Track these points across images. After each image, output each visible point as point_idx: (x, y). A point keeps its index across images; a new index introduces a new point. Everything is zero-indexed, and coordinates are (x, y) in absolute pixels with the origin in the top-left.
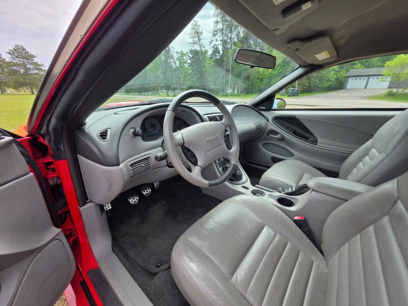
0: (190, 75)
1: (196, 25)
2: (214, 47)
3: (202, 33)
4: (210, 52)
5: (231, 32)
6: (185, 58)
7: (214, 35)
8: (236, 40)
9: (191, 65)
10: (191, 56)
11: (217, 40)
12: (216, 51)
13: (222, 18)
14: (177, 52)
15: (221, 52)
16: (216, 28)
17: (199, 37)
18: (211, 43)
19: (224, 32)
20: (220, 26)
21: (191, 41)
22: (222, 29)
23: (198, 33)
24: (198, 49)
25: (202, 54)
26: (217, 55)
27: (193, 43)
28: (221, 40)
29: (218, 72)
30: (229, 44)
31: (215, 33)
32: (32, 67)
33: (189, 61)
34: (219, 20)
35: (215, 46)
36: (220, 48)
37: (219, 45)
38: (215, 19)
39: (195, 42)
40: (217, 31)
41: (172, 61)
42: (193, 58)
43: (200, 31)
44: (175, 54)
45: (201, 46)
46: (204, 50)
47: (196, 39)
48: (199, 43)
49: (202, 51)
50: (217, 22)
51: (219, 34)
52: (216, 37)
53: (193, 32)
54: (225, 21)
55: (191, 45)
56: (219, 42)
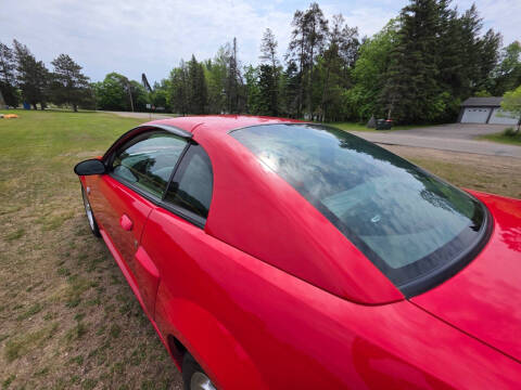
0: (258, 96)
1: (270, 34)
2: (290, 62)
3: (276, 45)
4: (285, 69)
5: (313, 44)
6: (253, 74)
7: (291, 48)
8: (318, 54)
9: (260, 84)
10: (261, 73)
11: (294, 54)
12: (292, 67)
13: (303, 27)
14: (245, 67)
15: (299, 70)
16: (294, 40)
17: (272, 50)
19: (304, 43)
20: (299, 37)
21: (262, 54)
22: (302, 41)
23: (271, 45)
24: (271, 64)
25: (275, 70)
26: (294, 72)
27: (265, 57)
28: (300, 55)
30: (309, 58)
31: (293, 45)
32: (77, 80)
33: (259, 79)
34: (299, 29)
36: (298, 63)
37: (296, 60)
38: (294, 28)
39: (267, 56)
40: (295, 43)
41: (239, 77)
42: (264, 75)
43: (275, 42)
44: (242, 70)
45: (274, 61)
46: (277, 65)
47: (269, 52)
48: (272, 57)
49: (275, 67)
50: (296, 32)
51: (298, 47)
52: (293, 50)
53: (266, 44)
54: (307, 30)
55: (261, 59)
56: (297, 57)
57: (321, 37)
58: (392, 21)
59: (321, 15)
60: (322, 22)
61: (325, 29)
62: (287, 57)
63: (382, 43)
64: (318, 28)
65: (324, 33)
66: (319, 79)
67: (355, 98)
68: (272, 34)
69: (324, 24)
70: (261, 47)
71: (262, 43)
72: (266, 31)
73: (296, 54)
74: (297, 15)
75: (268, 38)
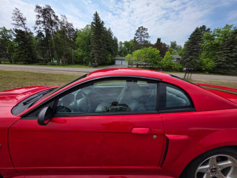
0: (16, 48)
1: (19, 12)
2: (38, 31)
3: (25, 20)
4: (35, 35)
5: (52, 26)
6: (8, 33)
7: (38, 24)
8: (56, 31)
9: (16, 40)
10: (16, 34)
11: (40, 28)
12: (40, 34)
13: (43, 15)
15: (45, 36)
16: (38, 20)
17: (22, 21)
19: (46, 24)
20: (42, 19)
21: (15, 22)
22: (44, 22)
23: (21, 18)
24: (23, 30)
25: (28, 34)
26: (42, 37)
27: (17, 25)
29: (44, 49)
30: (50, 32)
33: (15, 37)
34: (40, 15)
35: (40, 32)
36: (44, 33)
38: (37, 14)
40: (40, 21)
42: (18, 35)
43: (24, 17)
45: (26, 29)
46: (29, 32)
47: (20, 23)
48: (23, 25)
49: (27, 32)
50: (39, 16)
51: (42, 24)
52: (39, 26)
53: (16, 17)
54: (46, 17)
55: (14, 25)
56: (43, 30)
57: (56, 23)
58: (87, 26)
59: (54, 12)
60: (54, 16)
61: (57, 20)
62: (36, 28)
63: (86, 33)
64: (53, 18)
65: (57, 21)
66: (59, 43)
67: (80, 54)
68: (20, 12)
69: (56, 17)
70: (12, 18)
71: (13, 15)
72: (15, 9)
73: (42, 28)
74: (38, 7)
75: (18, 14)
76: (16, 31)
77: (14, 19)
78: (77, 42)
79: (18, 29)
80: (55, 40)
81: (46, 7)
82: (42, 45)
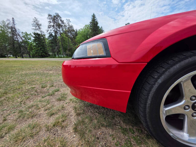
0: (35, 46)
1: (36, 20)
2: (49, 33)
3: (41, 25)
4: (47, 36)
5: (59, 28)
6: (29, 36)
7: (49, 28)
8: (62, 32)
9: (35, 41)
10: (34, 36)
11: (51, 30)
12: (51, 35)
13: (53, 21)
14: (22, 32)
16: (50, 25)
17: (39, 27)
18: (48, 31)
19: (55, 27)
20: (52, 24)
22: (53, 26)
23: (38, 24)
24: (39, 33)
25: (42, 36)
26: (52, 37)
27: (35, 29)
28: (53, 31)
29: (54, 46)
30: (58, 33)
31: (50, 27)
33: (34, 39)
35: (51, 33)
36: (54, 34)
37: (52, 33)
38: (49, 20)
39: (36, 29)
40: (50, 26)
41: (19, 37)
42: (36, 37)
43: (40, 24)
44: (21, 34)
45: (41, 32)
46: (43, 34)
47: (37, 28)
48: (39, 29)
49: (42, 34)
50: (50, 22)
51: (52, 28)
52: (50, 29)
53: (35, 24)
54: (55, 22)
55: (34, 30)
56: (53, 32)
57: (62, 26)
58: (86, 26)
59: (60, 18)
60: (61, 20)
64: (60, 22)
65: (63, 24)
66: (64, 41)
68: (38, 20)
69: (62, 22)
70: (32, 25)
71: (33, 23)
72: (34, 18)
73: (52, 30)
74: (49, 15)
75: (36, 21)
76: (35, 34)
77: (33, 25)
78: (77, 39)
79: (36, 32)
80: (61, 39)
81: (55, 15)
82: (52, 43)
